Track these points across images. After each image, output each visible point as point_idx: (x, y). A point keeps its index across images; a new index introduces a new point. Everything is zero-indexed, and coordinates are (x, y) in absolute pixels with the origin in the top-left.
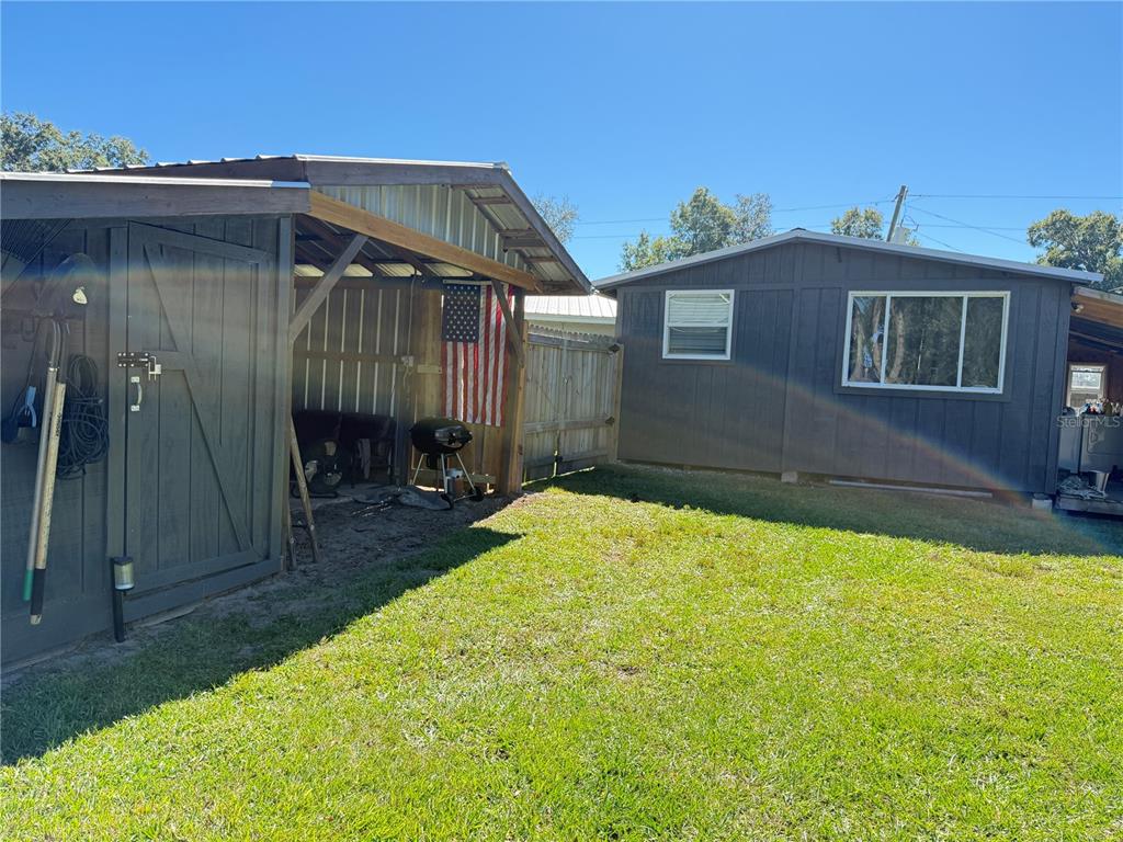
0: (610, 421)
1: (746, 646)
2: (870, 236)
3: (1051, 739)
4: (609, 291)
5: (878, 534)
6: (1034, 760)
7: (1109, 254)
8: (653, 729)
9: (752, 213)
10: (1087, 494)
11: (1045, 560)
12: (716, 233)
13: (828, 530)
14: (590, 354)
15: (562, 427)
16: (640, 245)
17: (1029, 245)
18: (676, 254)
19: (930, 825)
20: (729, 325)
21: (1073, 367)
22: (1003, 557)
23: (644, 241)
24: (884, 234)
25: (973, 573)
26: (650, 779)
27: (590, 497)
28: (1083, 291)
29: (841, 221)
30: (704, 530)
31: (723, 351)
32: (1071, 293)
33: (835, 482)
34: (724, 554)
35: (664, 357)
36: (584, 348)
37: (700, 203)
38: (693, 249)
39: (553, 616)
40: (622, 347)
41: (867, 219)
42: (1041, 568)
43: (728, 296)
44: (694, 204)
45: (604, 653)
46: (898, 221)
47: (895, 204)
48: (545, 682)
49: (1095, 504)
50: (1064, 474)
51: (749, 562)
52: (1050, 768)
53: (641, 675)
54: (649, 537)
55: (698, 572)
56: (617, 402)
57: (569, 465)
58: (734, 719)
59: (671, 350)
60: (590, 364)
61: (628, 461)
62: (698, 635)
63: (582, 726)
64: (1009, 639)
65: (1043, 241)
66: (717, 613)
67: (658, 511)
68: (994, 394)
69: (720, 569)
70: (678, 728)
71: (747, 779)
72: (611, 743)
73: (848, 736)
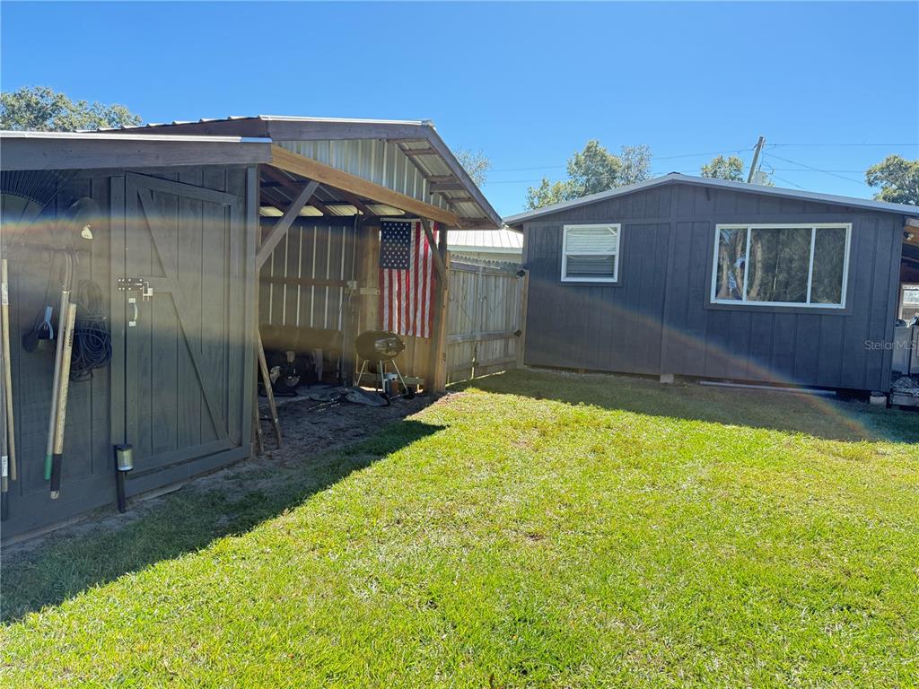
0: (518, 334)
1: (632, 517)
2: (733, 178)
3: (887, 595)
4: (517, 226)
5: (740, 425)
6: (873, 612)
8: (555, 585)
9: (635, 160)
10: (916, 391)
11: (881, 447)
12: (605, 178)
13: (699, 422)
14: (501, 278)
15: (478, 338)
16: (542, 189)
17: (867, 186)
18: (572, 195)
19: (786, 665)
20: (617, 253)
21: (904, 287)
22: (845, 444)
23: (545, 185)
24: (745, 177)
25: (820, 458)
26: (553, 626)
27: (502, 396)
28: (912, 222)
29: (709, 167)
30: (596, 422)
31: (611, 275)
32: (904, 224)
33: (705, 383)
34: (613, 442)
35: (563, 280)
36: (496, 274)
37: (591, 153)
38: (586, 191)
39: (472, 492)
40: (527, 271)
41: (731, 164)
42: (877, 453)
43: (615, 229)
44: (586, 154)
45: (515, 523)
46: (757, 166)
47: (754, 152)
48: (466, 546)
50: (897, 375)
51: (634, 449)
52: (886, 619)
53: (545, 541)
54: (550, 428)
55: (591, 457)
56: (523, 317)
57: (485, 369)
58: (622, 577)
59: (568, 275)
60: (501, 286)
61: (533, 366)
62: (592, 508)
63: (497, 582)
64: (851, 512)
65: (879, 182)
66: (607, 490)
67: (558, 407)
68: (837, 309)
69: (609, 454)
70: (576, 584)
71: (633, 626)
72: (521, 596)
73: (717, 591)
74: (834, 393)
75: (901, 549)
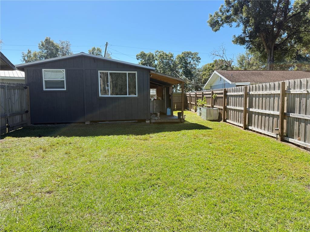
0: (27, 112)
1: (85, 175)
2: (99, 55)
3: (161, 178)
4: (21, 68)
5: (114, 135)
6: (159, 185)
7: (153, 62)
8: (62, 209)
9: (65, 46)
10: (156, 118)
11: (151, 135)
12: (54, 51)
13: (101, 136)
14: (16, 90)
15: (8, 115)
16: (28, 53)
17: (137, 59)
18: (41, 57)
20: (65, 80)
21: (150, 89)
22: (142, 136)
23: (29, 52)
25: (137, 141)
26: (64, 225)
27: (23, 138)
28: (152, 72)
29: (91, 50)
30: (65, 142)
31: (64, 88)
32: (150, 72)
33: (100, 123)
34: (73, 149)
35: (44, 90)
36: (14, 88)
37: (48, 41)
38: (47, 55)
39: (18, 182)
40: (28, 87)
41: (98, 50)
42: (150, 137)
43: (63, 71)
44: (46, 42)
45: (40, 189)
46: (107, 51)
47: (105, 47)
48: (20, 205)
49: (158, 120)
50: (151, 114)
51: (81, 149)
52: (163, 186)
53: (54, 193)
54: (47, 148)
55: (66, 156)
56: (28, 105)
57: (13, 128)
58: (86, 198)
59: (46, 88)
60: (17, 94)
61: (35, 124)
62: (70, 175)
63: (37, 216)
64: (148, 156)
65: (139, 59)
66: (74, 167)
67: (49, 139)
68: (136, 97)
69: (72, 153)
70: (69, 206)
71: (93, 214)
72: (48, 218)
73: (117, 192)
74: (137, 121)
75: (162, 164)
